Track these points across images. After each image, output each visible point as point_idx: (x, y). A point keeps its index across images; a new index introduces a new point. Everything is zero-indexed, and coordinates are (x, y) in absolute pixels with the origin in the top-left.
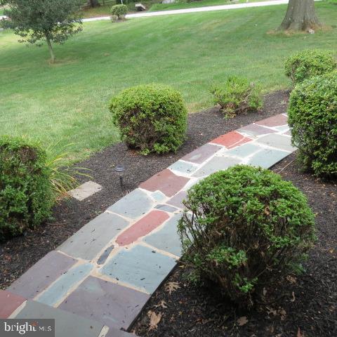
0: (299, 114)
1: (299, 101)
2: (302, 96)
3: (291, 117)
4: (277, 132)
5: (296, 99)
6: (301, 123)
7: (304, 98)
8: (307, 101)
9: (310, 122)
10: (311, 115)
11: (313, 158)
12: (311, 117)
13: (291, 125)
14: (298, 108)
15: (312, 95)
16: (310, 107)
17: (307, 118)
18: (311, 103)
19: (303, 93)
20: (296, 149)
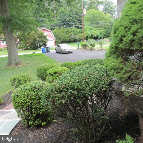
0: (17, 103)
1: (16, 98)
2: (16, 95)
3: (14, 105)
4: (12, 111)
5: (14, 97)
6: (19, 107)
7: (17, 96)
8: (19, 97)
9: (22, 105)
10: (22, 102)
11: (29, 120)
12: (22, 103)
13: (16, 109)
14: (16, 101)
15: (21, 94)
16: (21, 100)
17: (21, 104)
18: (21, 98)
19: (17, 94)
20: (21, 118)
